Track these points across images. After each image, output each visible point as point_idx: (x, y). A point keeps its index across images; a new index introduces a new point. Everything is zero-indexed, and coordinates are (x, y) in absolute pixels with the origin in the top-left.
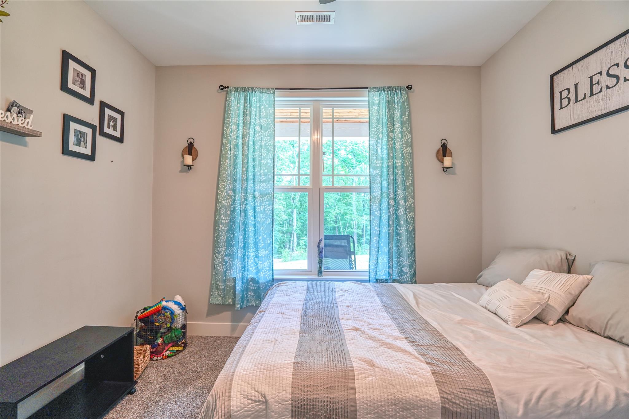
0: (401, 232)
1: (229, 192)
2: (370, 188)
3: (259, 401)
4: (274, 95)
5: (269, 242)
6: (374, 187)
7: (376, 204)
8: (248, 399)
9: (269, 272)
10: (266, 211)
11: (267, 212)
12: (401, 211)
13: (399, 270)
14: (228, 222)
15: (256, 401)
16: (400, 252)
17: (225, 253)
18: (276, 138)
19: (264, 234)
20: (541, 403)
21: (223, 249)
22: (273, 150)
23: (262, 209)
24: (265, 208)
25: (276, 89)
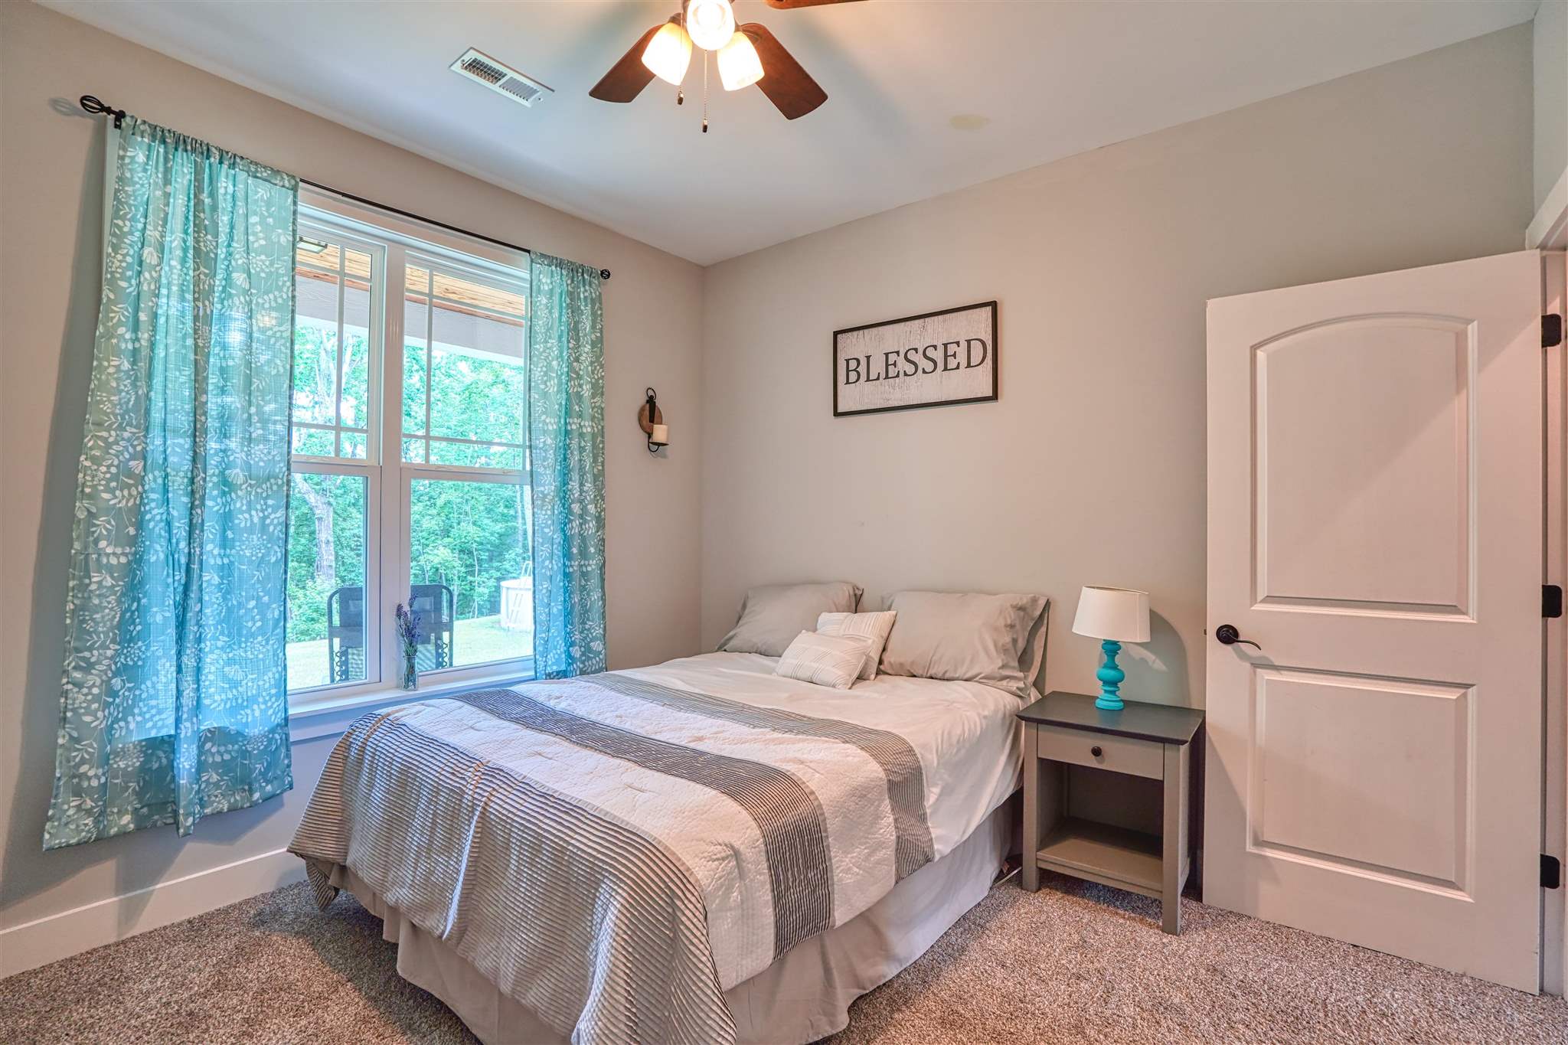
2: (532, 476)
3: (727, 857)
4: (295, 196)
5: (276, 613)
6: (542, 475)
7: (546, 510)
8: (714, 861)
9: (277, 701)
11: (271, 528)
12: (591, 525)
14: (129, 563)
15: (723, 859)
17: (116, 663)
18: (298, 317)
19: (261, 594)
21: (109, 653)
22: (289, 351)
23: (256, 520)
24: (265, 518)
25: (302, 180)
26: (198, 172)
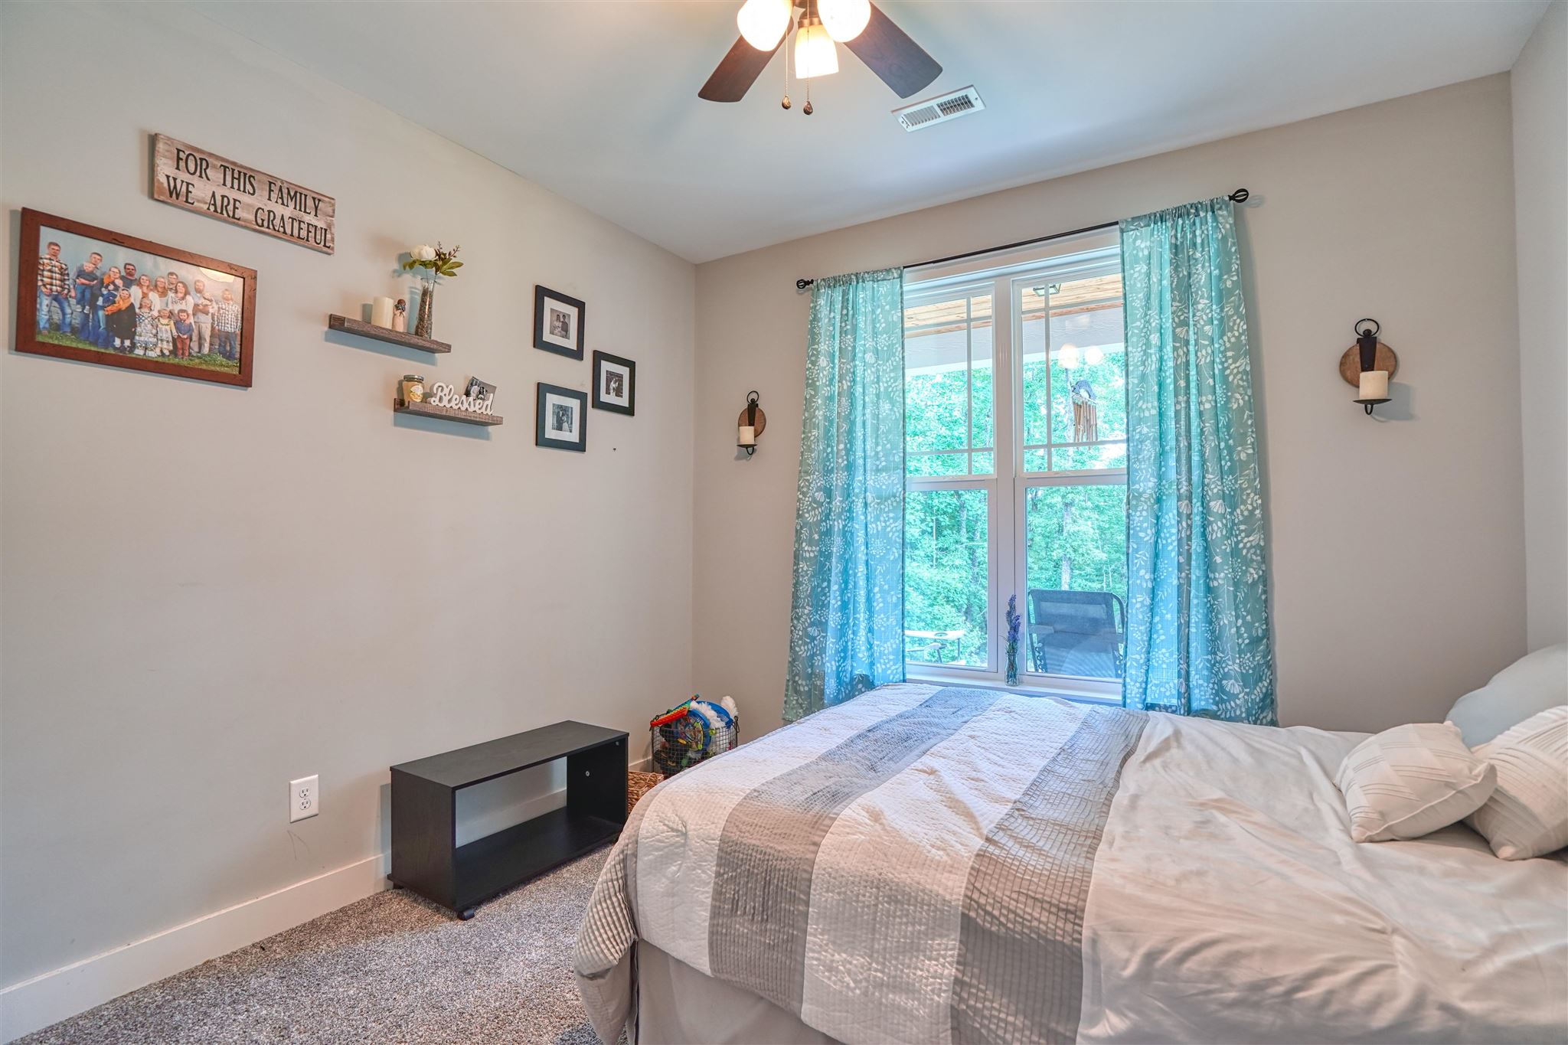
0: (1216, 584)
1: (816, 494)
2: (1128, 473)
3: (677, 831)
4: (901, 282)
5: (894, 599)
6: (1137, 471)
7: (1141, 512)
8: (665, 825)
9: (895, 664)
10: (889, 532)
11: (891, 534)
12: (1216, 528)
13: (1216, 686)
14: (815, 556)
15: (673, 830)
16: (1217, 638)
17: (810, 619)
18: (906, 371)
19: (884, 583)
20: (1191, 964)
21: (806, 611)
22: (902, 400)
23: (880, 528)
24: (886, 527)
25: (904, 267)
26: (845, 294)
